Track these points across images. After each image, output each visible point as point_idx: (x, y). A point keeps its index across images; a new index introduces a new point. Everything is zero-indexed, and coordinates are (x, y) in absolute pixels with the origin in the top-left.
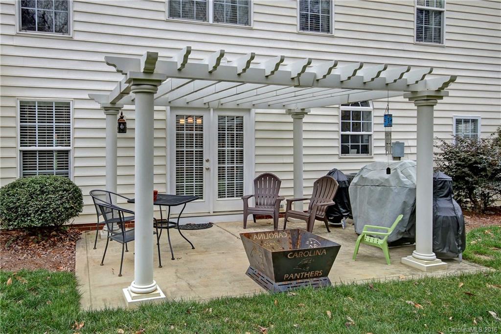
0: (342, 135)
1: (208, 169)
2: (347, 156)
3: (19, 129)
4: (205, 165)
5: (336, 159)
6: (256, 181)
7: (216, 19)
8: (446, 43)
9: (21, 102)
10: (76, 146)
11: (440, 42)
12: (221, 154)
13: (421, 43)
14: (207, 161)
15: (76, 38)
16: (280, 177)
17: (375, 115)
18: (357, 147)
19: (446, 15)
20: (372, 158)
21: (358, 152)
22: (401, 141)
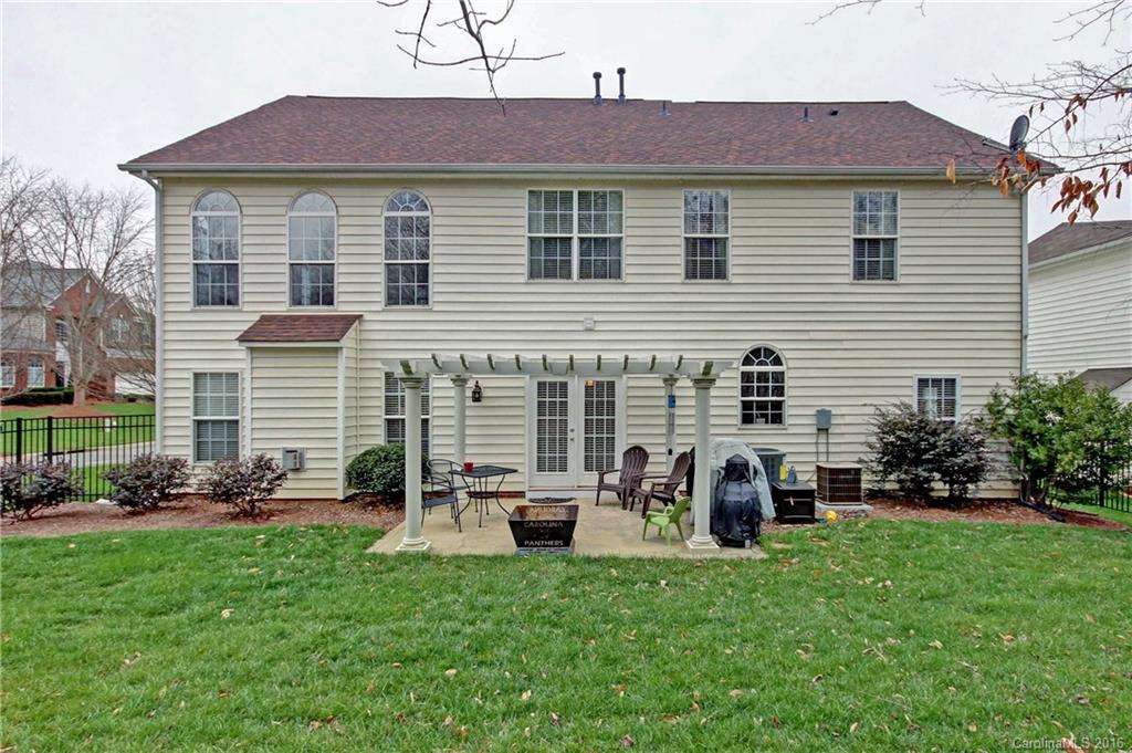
0: (743, 402)
1: (572, 440)
2: (749, 426)
3: (384, 398)
4: (570, 435)
5: (734, 430)
6: (625, 454)
7: (582, 275)
8: (901, 280)
9: (386, 373)
10: (435, 414)
11: (892, 279)
12: (588, 423)
13: (863, 282)
14: (572, 430)
15: (435, 309)
16: (649, 450)
17: (790, 375)
18: (764, 416)
19: (900, 243)
20: (785, 429)
21: (767, 422)
22: (828, 409)
